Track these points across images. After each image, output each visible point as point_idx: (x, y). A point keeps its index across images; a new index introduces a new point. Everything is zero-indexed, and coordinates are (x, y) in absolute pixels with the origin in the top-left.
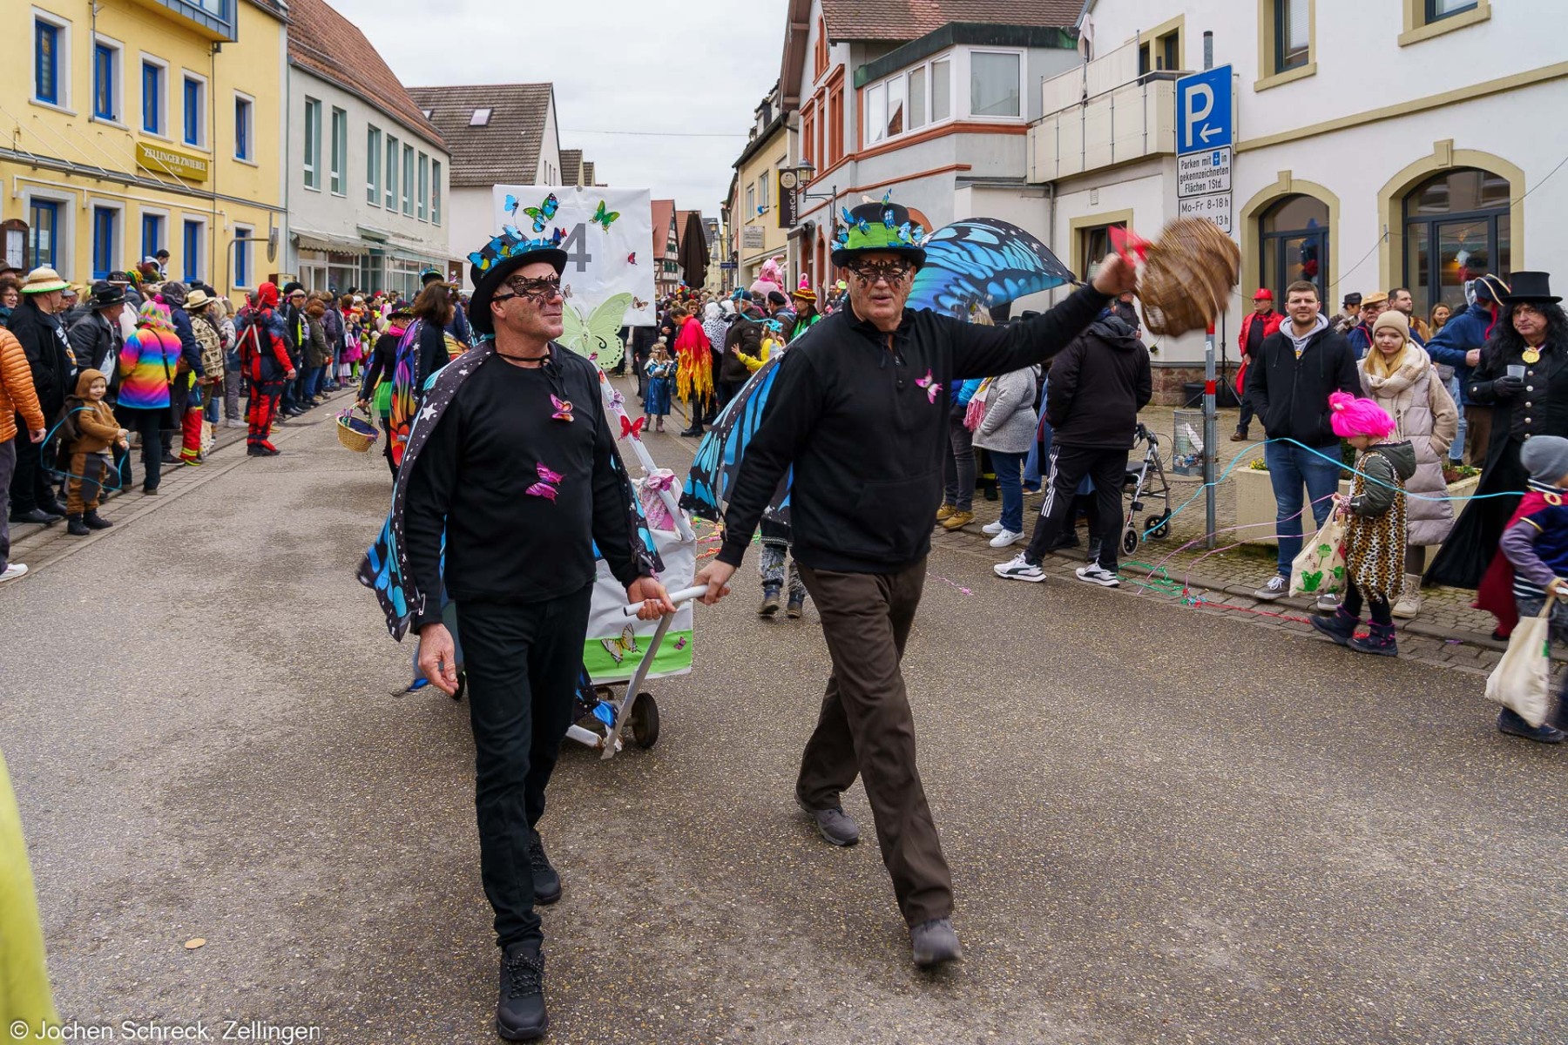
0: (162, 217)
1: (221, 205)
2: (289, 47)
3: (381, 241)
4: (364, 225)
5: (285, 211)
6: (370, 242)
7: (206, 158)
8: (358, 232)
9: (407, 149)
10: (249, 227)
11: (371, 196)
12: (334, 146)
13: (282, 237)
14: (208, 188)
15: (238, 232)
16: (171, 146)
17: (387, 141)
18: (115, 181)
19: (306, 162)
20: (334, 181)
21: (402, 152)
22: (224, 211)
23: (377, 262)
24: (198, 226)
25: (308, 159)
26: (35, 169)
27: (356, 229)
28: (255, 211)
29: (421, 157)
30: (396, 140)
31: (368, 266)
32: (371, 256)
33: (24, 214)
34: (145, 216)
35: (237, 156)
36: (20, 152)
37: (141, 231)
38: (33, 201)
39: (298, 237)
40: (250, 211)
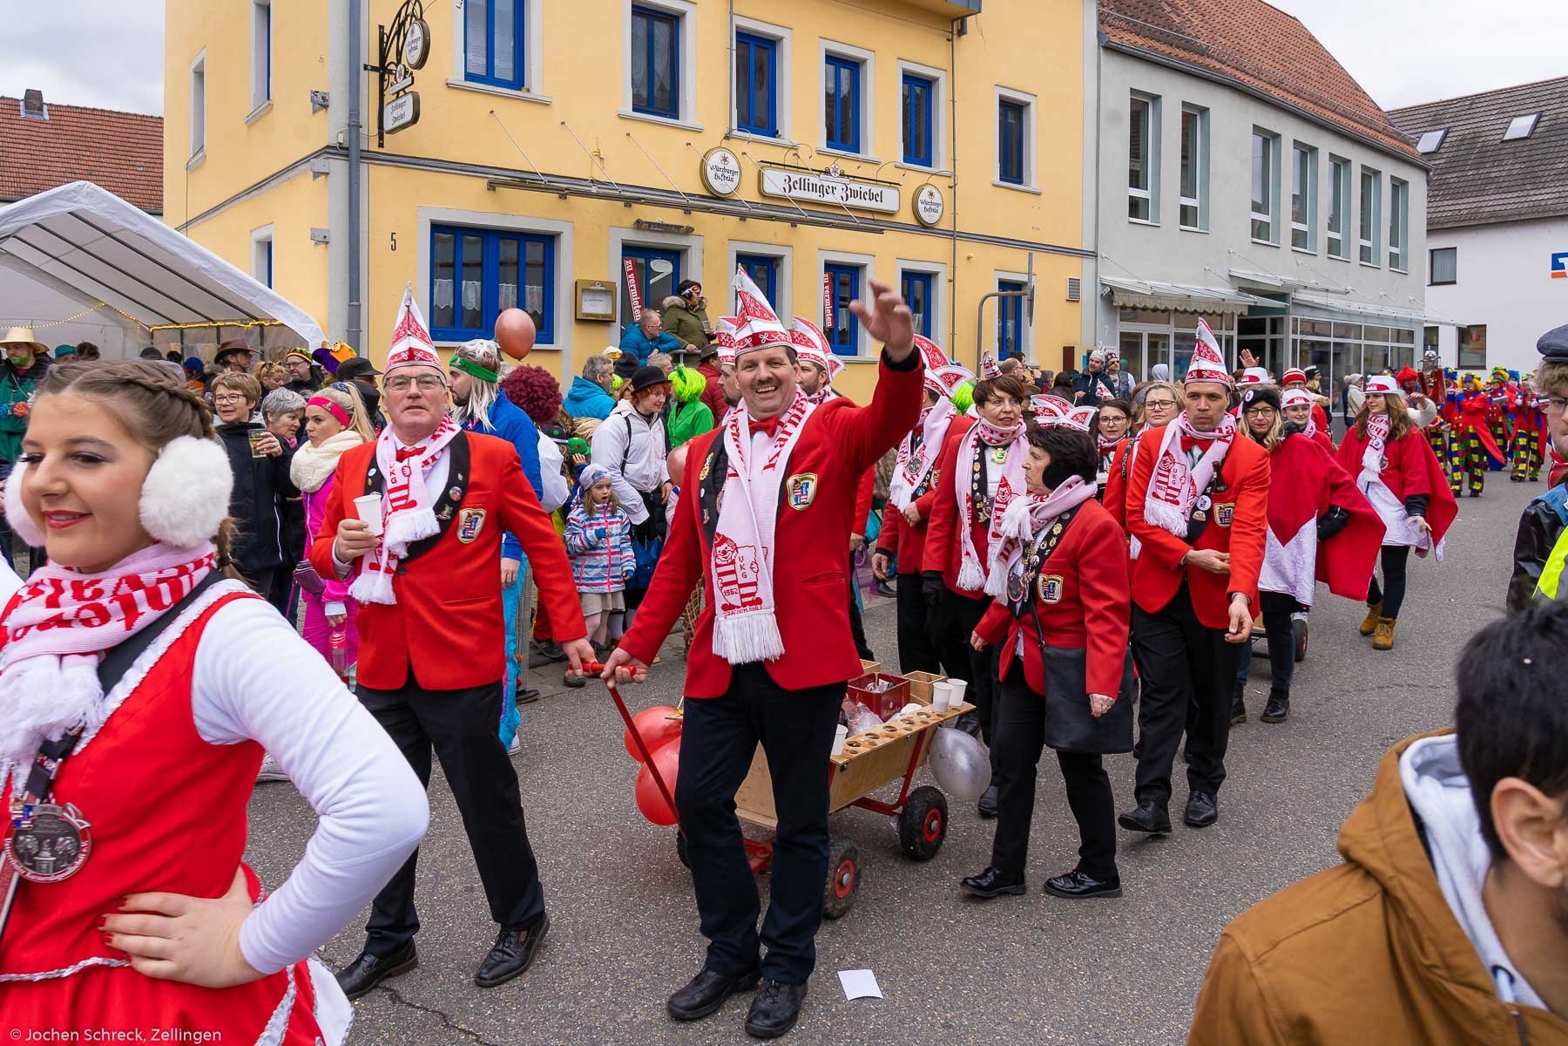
0: (863, 267)
1: (964, 248)
2: (1102, 21)
3: (1280, 296)
4: (1240, 272)
5: (1093, 255)
6: (1256, 297)
7: (943, 183)
8: (1232, 283)
9: (1340, 164)
10: (1024, 278)
11: (1259, 230)
12: (1184, 157)
13: (1088, 292)
14: (945, 225)
15: (1004, 285)
16: (877, 167)
17: (1298, 152)
18: (771, 218)
19: (1131, 185)
20: (1184, 209)
21: (1325, 167)
22: (972, 255)
23: (1279, 326)
24: (927, 278)
25: (1136, 179)
26: (628, 205)
27: (1228, 278)
28: (1036, 255)
29: (1369, 175)
30: (1314, 150)
31: (1264, 333)
32: (1268, 318)
33: (610, 268)
34: (830, 267)
35: (1001, 179)
36: (601, 183)
37: (826, 285)
38: (629, 250)
39: (1111, 291)
40: (1022, 255)
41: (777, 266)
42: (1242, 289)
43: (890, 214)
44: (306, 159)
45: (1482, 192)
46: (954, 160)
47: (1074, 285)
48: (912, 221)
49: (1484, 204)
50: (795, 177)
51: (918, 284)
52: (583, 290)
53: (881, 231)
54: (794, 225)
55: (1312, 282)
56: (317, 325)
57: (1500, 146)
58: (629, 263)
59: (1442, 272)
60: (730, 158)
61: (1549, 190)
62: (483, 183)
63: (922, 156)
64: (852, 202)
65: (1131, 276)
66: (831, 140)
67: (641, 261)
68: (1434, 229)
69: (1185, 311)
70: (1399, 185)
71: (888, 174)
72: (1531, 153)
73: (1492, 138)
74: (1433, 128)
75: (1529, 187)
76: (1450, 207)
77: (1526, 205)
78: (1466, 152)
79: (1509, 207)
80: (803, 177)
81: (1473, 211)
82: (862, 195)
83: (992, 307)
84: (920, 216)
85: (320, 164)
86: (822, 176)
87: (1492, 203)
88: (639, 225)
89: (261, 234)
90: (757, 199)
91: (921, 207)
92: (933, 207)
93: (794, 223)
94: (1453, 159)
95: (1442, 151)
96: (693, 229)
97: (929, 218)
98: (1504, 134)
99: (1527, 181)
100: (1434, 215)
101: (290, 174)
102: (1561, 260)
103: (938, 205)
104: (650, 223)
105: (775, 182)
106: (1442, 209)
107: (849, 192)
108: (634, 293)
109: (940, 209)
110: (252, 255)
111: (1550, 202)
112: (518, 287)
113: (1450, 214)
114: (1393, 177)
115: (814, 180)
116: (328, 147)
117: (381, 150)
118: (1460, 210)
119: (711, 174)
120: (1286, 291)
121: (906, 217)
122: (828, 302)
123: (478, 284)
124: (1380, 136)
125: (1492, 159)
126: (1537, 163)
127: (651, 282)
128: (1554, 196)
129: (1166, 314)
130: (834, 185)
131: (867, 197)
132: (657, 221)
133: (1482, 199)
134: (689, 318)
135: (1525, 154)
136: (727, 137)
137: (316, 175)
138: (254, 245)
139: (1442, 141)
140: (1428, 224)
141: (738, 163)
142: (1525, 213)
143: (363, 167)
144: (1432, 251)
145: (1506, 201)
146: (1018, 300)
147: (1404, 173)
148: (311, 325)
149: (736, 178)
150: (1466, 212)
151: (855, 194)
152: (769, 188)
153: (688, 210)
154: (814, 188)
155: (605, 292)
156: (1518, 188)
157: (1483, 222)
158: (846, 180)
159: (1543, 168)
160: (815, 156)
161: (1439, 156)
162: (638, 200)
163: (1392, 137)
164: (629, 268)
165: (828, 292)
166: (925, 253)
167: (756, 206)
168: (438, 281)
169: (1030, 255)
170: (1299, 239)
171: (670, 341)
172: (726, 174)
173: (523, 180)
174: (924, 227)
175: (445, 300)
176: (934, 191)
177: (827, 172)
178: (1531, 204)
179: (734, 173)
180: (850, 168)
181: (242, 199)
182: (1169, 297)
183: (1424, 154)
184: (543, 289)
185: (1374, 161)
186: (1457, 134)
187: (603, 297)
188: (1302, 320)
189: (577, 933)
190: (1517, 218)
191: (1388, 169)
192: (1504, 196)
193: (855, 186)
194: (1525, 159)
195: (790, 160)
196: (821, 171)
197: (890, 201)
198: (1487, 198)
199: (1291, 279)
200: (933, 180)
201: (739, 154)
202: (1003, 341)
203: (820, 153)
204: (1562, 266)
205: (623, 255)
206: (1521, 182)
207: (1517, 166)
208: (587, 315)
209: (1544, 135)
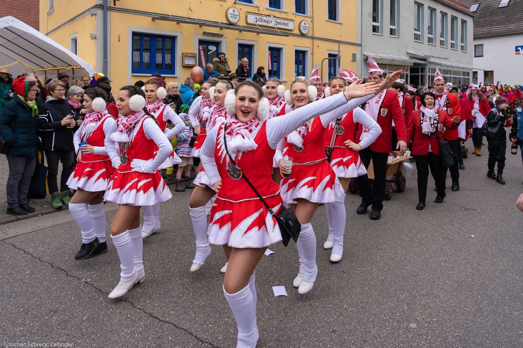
0: (282, 49)
1: (317, 42)
3: (425, 60)
4: (410, 51)
5: (361, 45)
6: (416, 60)
7: (309, 20)
8: (408, 55)
9: (444, 14)
10: (337, 53)
11: (417, 37)
12: (391, 13)
13: (359, 58)
14: (310, 34)
15: (330, 55)
16: (287, 14)
17: (430, 11)
18: (250, 31)
19: (373, 21)
20: (391, 30)
21: (439, 16)
22: (319, 45)
23: (424, 70)
24: (304, 53)
25: (375, 19)
26: (200, 26)
27: (406, 53)
28: (341, 45)
29: (454, 19)
30: (435, 10)
31: (419, 73)
32: (420, 67)
33: (194, 48)
34: (271, 49)
35: (329, 19)
36: (191, 19)
37: (269, 55)
38: (201, 42)
39: (367, 58)
40: (336, 45)
41: (252, 48)
42: (411, 58)
43: (291, 30)
44: (88, 10)
45: (492, 25)
46: (313, 12)
47: (354, 55)
48: (298, 33)
49: (492, 29)
50: (258, 17)
51: (301, 55)
52: (185, 56)
53: (287, 36)
54: (258, 34)
55: (435, 55)
56: (92, 68)
57: (498, 9)
58: (201, 47)
59: (478, 53)
60: (236, 11)
61: (514, 24)
62: (151, 18)
63: (302, 11)
64: (278, 26)
65: (373, 52)
66: (271, 5)
67: (205, 46)
68: (476, 38)
69: (392, 65)
70: (464, 22)
71: (290, 16)
72: (508, 12)
73: (495, 7)
74: (475, 3)
75: (507, 23)
76: (480, 30)
77: (506, 29)
78: (486, 11)
79: (501, 30)
80: (261, 17)
81: (489, 31)
82: (281, 24)
83: (326, 63)
84: (301, 31)
85: (93, 11)
86: (268, 17)
87: (496, 29)
88: (204, 33)
89: (73, 36)
90: (245, 25)
91: (302, 28)
92: (306, 28)
93: (258, 33)
94: (482, 14)
95: (478, 11)
96: (223, 35)
97: (304, 32)
98: (499, 5)
99: (506, 21)
100: (476, 33)
101: (83, 15)
102: (518, 48)
103: (307, 27)
104: (208, 33)
105: (251, 19)
106: (478, 31)
107: (277, 23)
108: (203, 57)
109: (308, 29)
110: (70, 43)
111: (515, 28)
112: (162, 55)
113: (481, 33)
114: (462, 19)
115: (265, 18)
116: (96, 5)
117: (114, 6)
118: (484, 31)
119: (229, 16)
120: (425, 58)
121: (296, 32)
122: (270, 61)
123: (149, 54)
124: (457, 5)
125: (495, 14)
126: (510, 15)
127: (209, 53)
128: (515, 26)
129: (386, 66)
130: (272, 20)
131: (283, 24)
132: (211, 32)
133: (492, 27)
134: (221, 66)
135: (506, 12)
136: (235, 3)
137: (92, 15)
138: (71, 40)
139: (478, 8)
140: (474, 36)
141: (239, 12)
142: (506, 32)
143: (109, 12)
144: (475, 45)
145: (500, 28)
146: (335, 60)
147: (466, 18)
148: (90, 68)
149: (238, 17)
150: (486, 32)
151: (279, 23)
152: (249, 21)
153: (221, 28)
154: (265, 21)
155: (193, 57)
156: (504, 24)
157: (492, 35)
158: (276, 19)
159: (512, 17)
160: (265, 10)
161: (477, 13)
162: (204, 24)
163: (461, 6)
164: (201, 48)
165: (270, 57)
166: (303, 44)
167: (245, 27)
168: (135, 53)
169: (339, 45)
170: (430, 40)
171: (215, 73)
172: (235, 16)
173: (164, 17)
174: (303, 35)
175: (137, 59)
176: (306, 22)
177: (269, 16)
178: (508, 29)
179: (237, 16)
180: (277, 14)
181: (66, 24)
182: (386, 60)
183: (472, 12)
184: (171, 56)
185: (455, 14)
186: (483, 5)
187: (192, 59)
188: (432, 69)
189: (180, 274)
190: (503, 34)
191: (460, 17)
192: (499, 26)
193: (279, 21)
194: (506, 14)
195: (256, 11)
196: (267, 15)
197: (291, 26)
198: (493, 27)
199: (428, 54)
200: (306, 19)
201: (239, 9)
202: (330, 75)
203: (267, 9)
204: (519, 50)
205: (199, 44)
206: (504, 22)
207: (503, 16)
208: (187, 65)
209: (512, 6)
